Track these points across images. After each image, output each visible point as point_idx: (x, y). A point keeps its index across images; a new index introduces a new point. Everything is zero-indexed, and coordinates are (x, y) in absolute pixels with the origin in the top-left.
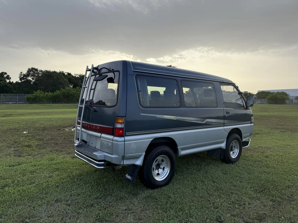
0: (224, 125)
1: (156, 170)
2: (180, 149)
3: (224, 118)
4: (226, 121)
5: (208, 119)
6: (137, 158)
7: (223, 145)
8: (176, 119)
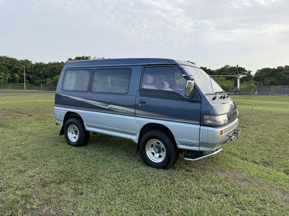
0: (135, 115)
1: (74, 134)
2: (86, 125)
3: (135, 107)
4: (137, 111)
5: (112, 105)
6: (61, 121)
7: (135, 138)
8: (81, 100)
